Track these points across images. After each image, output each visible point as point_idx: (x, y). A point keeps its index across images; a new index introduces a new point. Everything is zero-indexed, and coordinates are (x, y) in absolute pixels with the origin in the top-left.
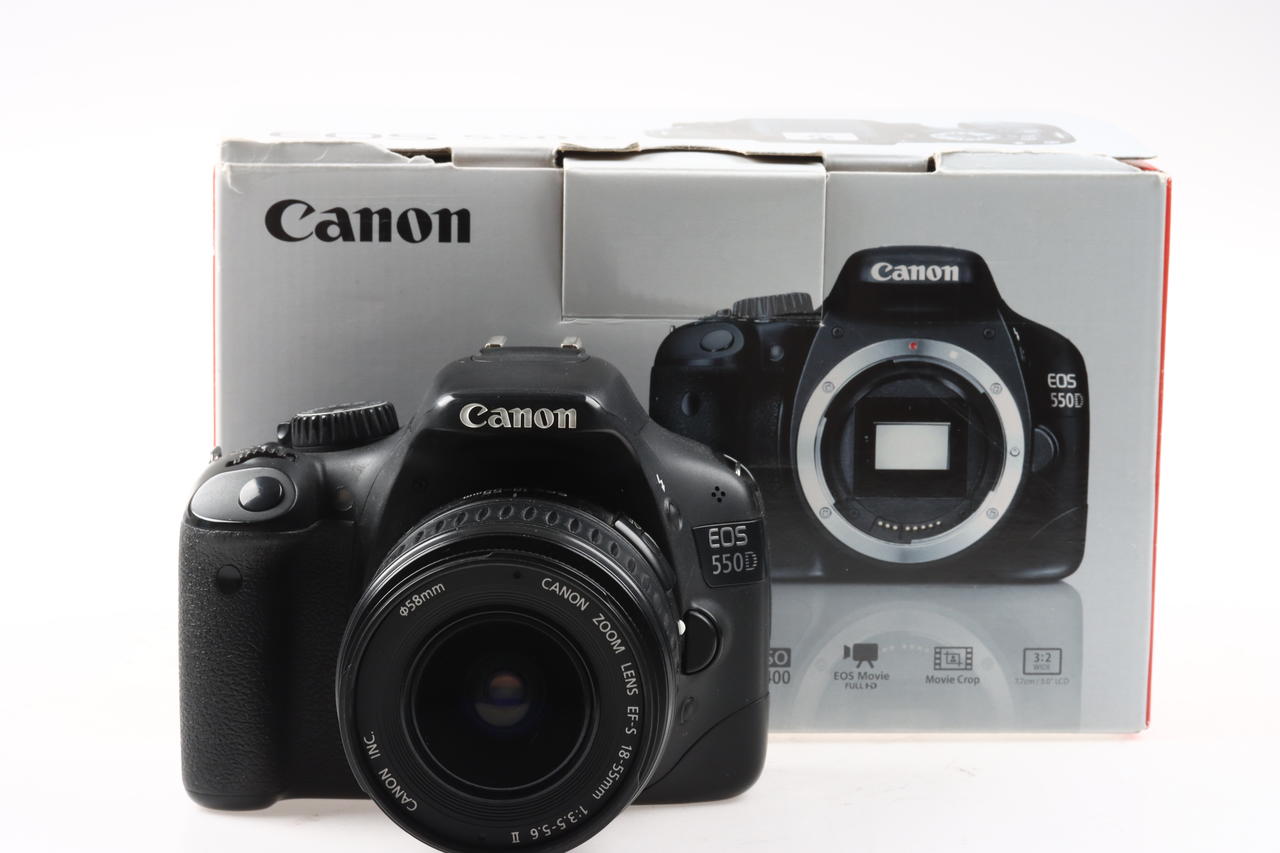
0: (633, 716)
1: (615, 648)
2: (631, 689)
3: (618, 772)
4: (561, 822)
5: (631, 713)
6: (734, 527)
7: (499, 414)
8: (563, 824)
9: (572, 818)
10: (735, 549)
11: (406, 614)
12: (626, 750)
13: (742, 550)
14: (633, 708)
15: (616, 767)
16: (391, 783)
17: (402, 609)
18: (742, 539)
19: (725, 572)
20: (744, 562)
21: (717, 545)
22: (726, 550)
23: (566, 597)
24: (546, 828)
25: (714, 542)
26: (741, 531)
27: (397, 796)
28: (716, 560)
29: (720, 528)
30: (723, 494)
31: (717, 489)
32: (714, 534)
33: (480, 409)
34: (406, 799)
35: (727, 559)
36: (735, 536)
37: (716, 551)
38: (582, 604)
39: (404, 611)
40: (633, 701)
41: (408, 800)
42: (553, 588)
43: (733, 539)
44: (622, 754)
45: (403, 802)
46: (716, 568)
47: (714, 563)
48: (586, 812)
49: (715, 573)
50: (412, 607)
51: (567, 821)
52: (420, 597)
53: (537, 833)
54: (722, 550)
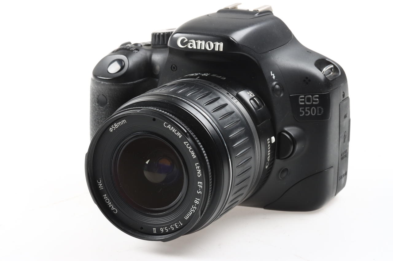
0: (200, 186)
1: (193, 156)
2: (199, 174)
3: (194, 209)
4: (172, 227)
5: (199, 184)
6: (312, 96)
7: (192, 42)
8: (173, 228)
9: (176, 226)
10: (312, 105)
11: (112, 131)
12: (197, 200)
13: (316, 106)
14: (200, 183)
15: (194, 207)
16: (107, 201)
17: (110, 129)
18: (316, 101)
19: (306, 115)
20: (317, 111)
21: (303, 103)
22: (308, 106)
23: (173, 131)
24: (166, 229)
25: (302, 102)
26: (316, 98)
27: (110, 206)
28: (302, 110)
29: (305, 96)
30: (309, 81)
31: (307, 78)
32: (302, 98)
33: (185, 39)
34: (113, 208)
35: (308, 109)
36: (313, 100)
37: (302, 106)
38: (179, 135)
39: (111, 130)
40: (200, 179)
41: (114, 209)
42: (168, 127)
43: (311, 101)
44: (196, 202)
45: (112, 209)
46: (302, 113)
47: (301, 111)
48: (182, 224)
49: (301, 115)
50: (114, 128)
51: (174, 227)
52: (117, 125)
53: (163, 230)
54: (305, 106)
